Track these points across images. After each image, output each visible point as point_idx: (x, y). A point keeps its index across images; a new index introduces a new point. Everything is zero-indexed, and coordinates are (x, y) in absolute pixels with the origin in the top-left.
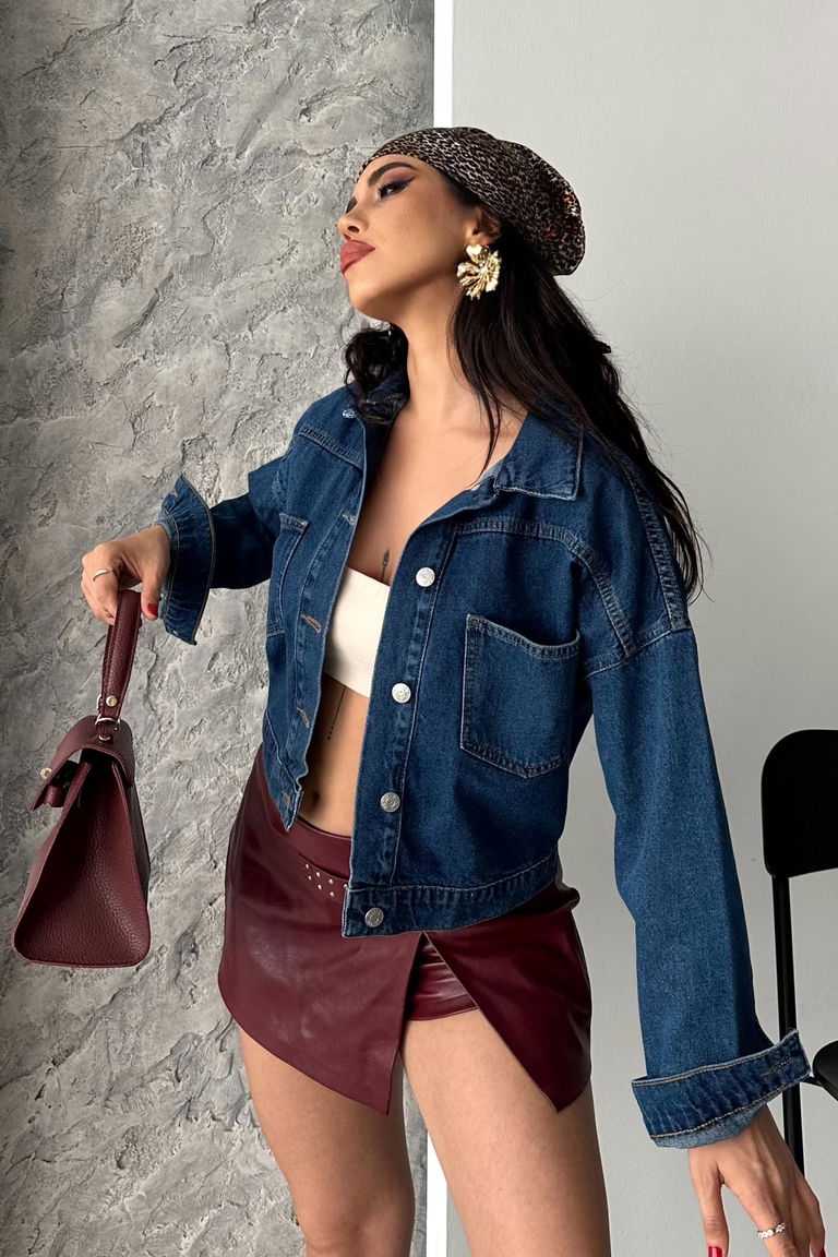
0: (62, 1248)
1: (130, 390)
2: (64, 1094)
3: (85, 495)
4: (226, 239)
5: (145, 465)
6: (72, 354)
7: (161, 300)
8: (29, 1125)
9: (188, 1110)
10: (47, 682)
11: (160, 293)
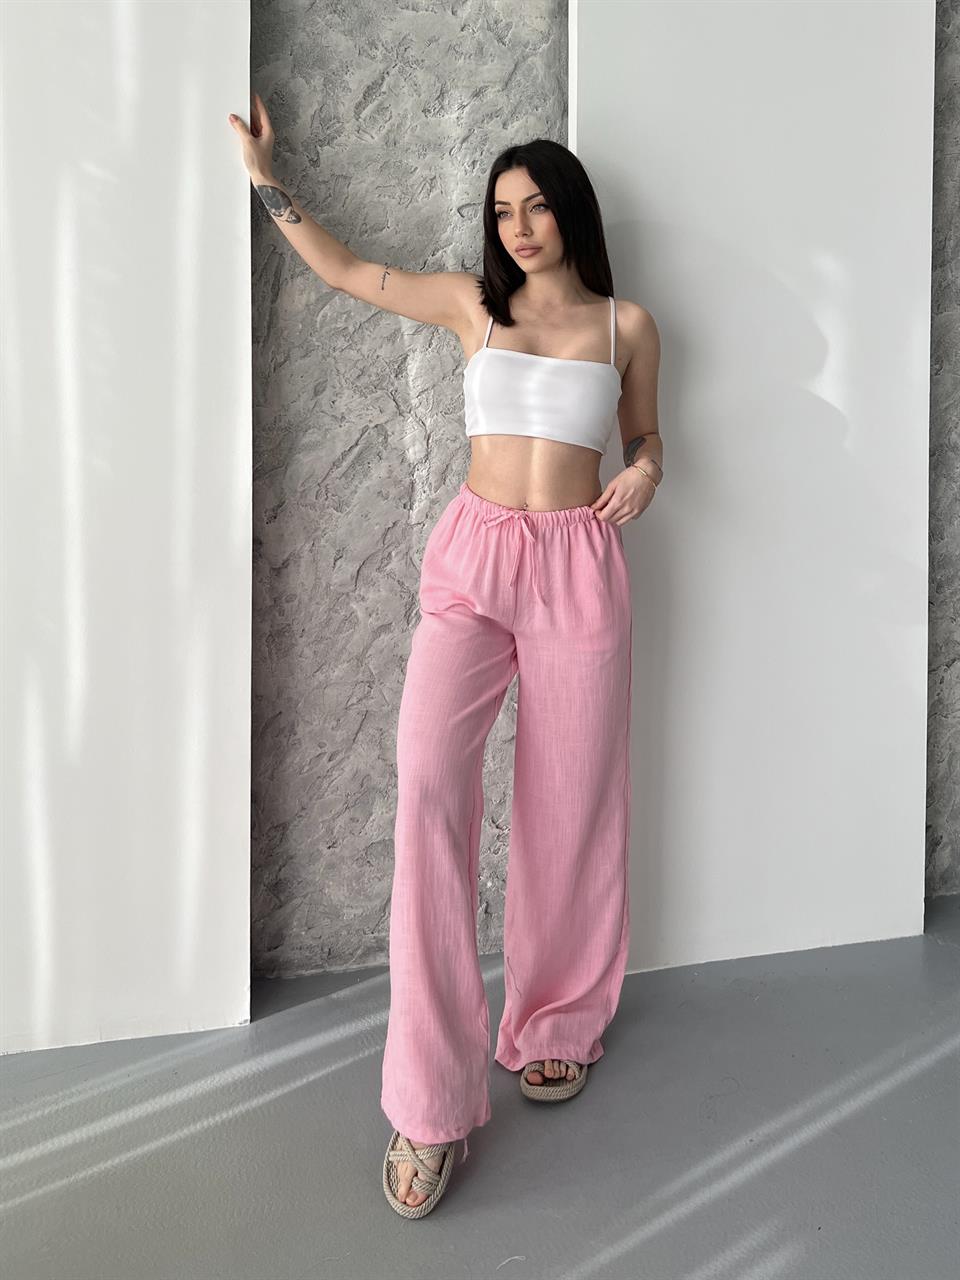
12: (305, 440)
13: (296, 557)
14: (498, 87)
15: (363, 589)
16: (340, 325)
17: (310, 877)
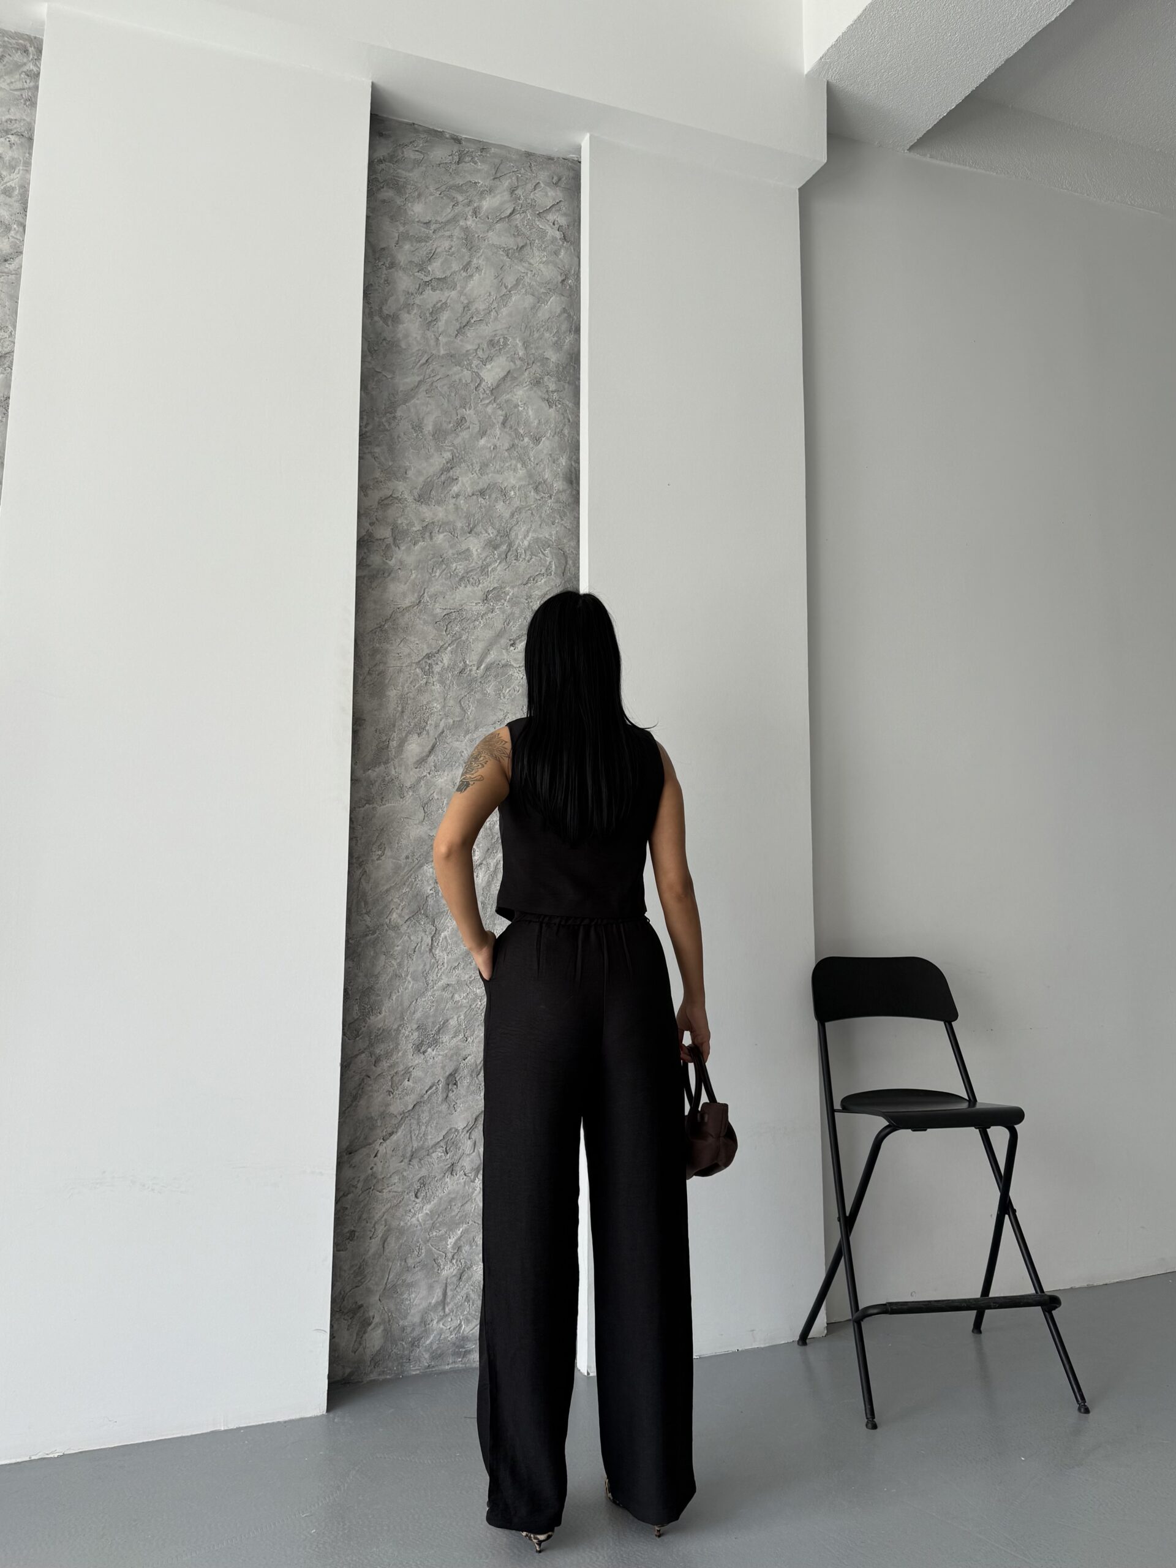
0: (387, 1239)
1: (422, 791)
2: (388, 1156)
3: (400, 845)
4: (472, 710)
5: (430, 829)
6: (393, 772)
7: (438, 744)
8: (370, 1171)
9: (452, 1169)
10: (381, 940)
11: (438, 740)
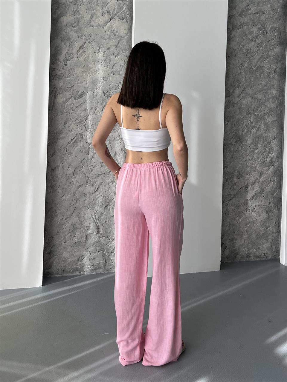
2: (230, 205)
3: (233, 120)
4: (253, 81)
7: (243, 91)
12: (61, 136)
13: (58, 166)
14: (114, 47)
15: (75, 176)
16: (72, 107)
17: (59, 251)
